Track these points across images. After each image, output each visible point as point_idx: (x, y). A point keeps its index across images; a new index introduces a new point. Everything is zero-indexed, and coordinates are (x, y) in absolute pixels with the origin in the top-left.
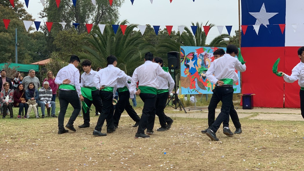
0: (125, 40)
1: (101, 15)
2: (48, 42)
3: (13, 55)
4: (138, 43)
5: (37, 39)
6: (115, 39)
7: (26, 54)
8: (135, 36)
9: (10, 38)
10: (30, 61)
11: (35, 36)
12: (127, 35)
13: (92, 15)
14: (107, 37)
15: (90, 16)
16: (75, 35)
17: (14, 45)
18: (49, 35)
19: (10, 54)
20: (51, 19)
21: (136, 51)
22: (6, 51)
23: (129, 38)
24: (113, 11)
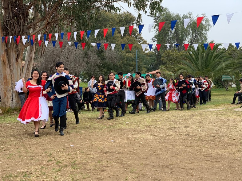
0: (212, 55)
1: (194, 38)
2: (157, 58)
3: (135, 68)
4: (222, 57)
5: (150, 57)
6: (205, 55)
7: (143, 67)
8: (220, 52)
9: (133, 57)
10: (146, 72)
11: (149, 54)
12: (214, 52)
13: (188, 38)
14: (199, 53)
15: (187, 39)
16: (176, 53)
17: (135, 61)
18: (158, 54)
19: (133, 68)
20: (160, 43)
21: (220, 63)
22: (130, 65)
23: (215, 54)
24: (203, 34)
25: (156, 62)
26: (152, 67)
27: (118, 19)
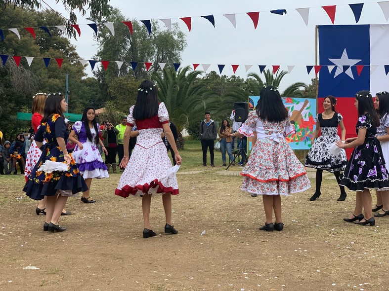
1: (160, 60)
4: (202, 92)
8: (199, 84)
9: (60, 85)
11: (88, 82)
13: (151, 60)
14: (167, 85)
16: (132, 82)
17: (64, 93)
18: (103, 82)
21: (199, 100)
23: (191, 86)
24: (174, 55)
25: (99, 95)
26: (92, 103)
27: (35, 20)
